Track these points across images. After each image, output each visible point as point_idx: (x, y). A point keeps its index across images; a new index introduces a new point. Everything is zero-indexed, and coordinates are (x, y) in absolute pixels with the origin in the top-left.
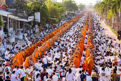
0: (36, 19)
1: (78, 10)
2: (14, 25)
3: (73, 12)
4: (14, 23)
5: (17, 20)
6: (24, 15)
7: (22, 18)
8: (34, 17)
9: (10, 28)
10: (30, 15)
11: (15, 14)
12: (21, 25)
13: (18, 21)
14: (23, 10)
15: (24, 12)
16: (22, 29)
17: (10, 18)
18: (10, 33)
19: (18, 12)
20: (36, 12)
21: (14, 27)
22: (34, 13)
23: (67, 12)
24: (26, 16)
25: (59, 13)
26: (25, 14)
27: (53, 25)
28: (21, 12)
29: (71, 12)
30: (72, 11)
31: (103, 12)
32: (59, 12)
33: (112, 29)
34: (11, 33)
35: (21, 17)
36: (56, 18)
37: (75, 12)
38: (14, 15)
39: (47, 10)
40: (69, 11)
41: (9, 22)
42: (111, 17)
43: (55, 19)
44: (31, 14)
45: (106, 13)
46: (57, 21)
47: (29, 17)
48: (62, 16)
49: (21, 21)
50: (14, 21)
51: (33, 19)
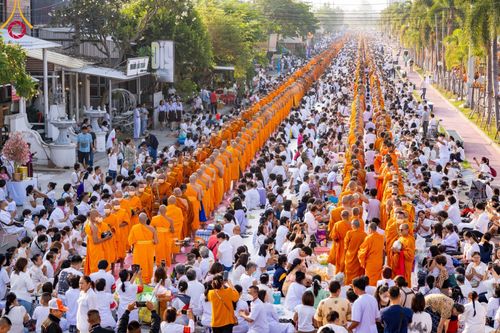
0: (155, 70)
1: (317, 31)
2: (68, 93)
3: (299, 40)
4: (67, 85)
5: (80, 74)
6: (107, 54)
7: (99, 63)
8: (150, 62)
9: (54, 107)
10: (133, 52)
11: (72, 48)
12: (93, 92)
13: (85, 75)
14: (104, 33)
15: (109, 38)
16: (102, 109)
17: (51, 65)
18: (55, 125)
19: (83, 41)
20: (158, 39)
21: (68, 101)
22: (146, 44)
23: (273, 39)
24: (115, 55)
25: (248, 44)
26: (111, 46)
27: (222, 92)
28: (95, 42)
29: (288, 40)
30: (293, 35)
31: (427, 38)
32: (248, 40)
33: (466, 107)
34: (61, 127)
35: (95, 59)
36: (233, 63)
37: (304, 40)
38: (65, 54)
39: (202, 31)
40: (284, 36)
41: (50, 80)
42: (461, 59)
43: (233, 68)
44: (134, 48)
45: (440, 45)
46: (239, 76)
47: (131, 61)
48: (257, 58)
49: (93, 78)
50: (67, 77)
51: (146, 68)
